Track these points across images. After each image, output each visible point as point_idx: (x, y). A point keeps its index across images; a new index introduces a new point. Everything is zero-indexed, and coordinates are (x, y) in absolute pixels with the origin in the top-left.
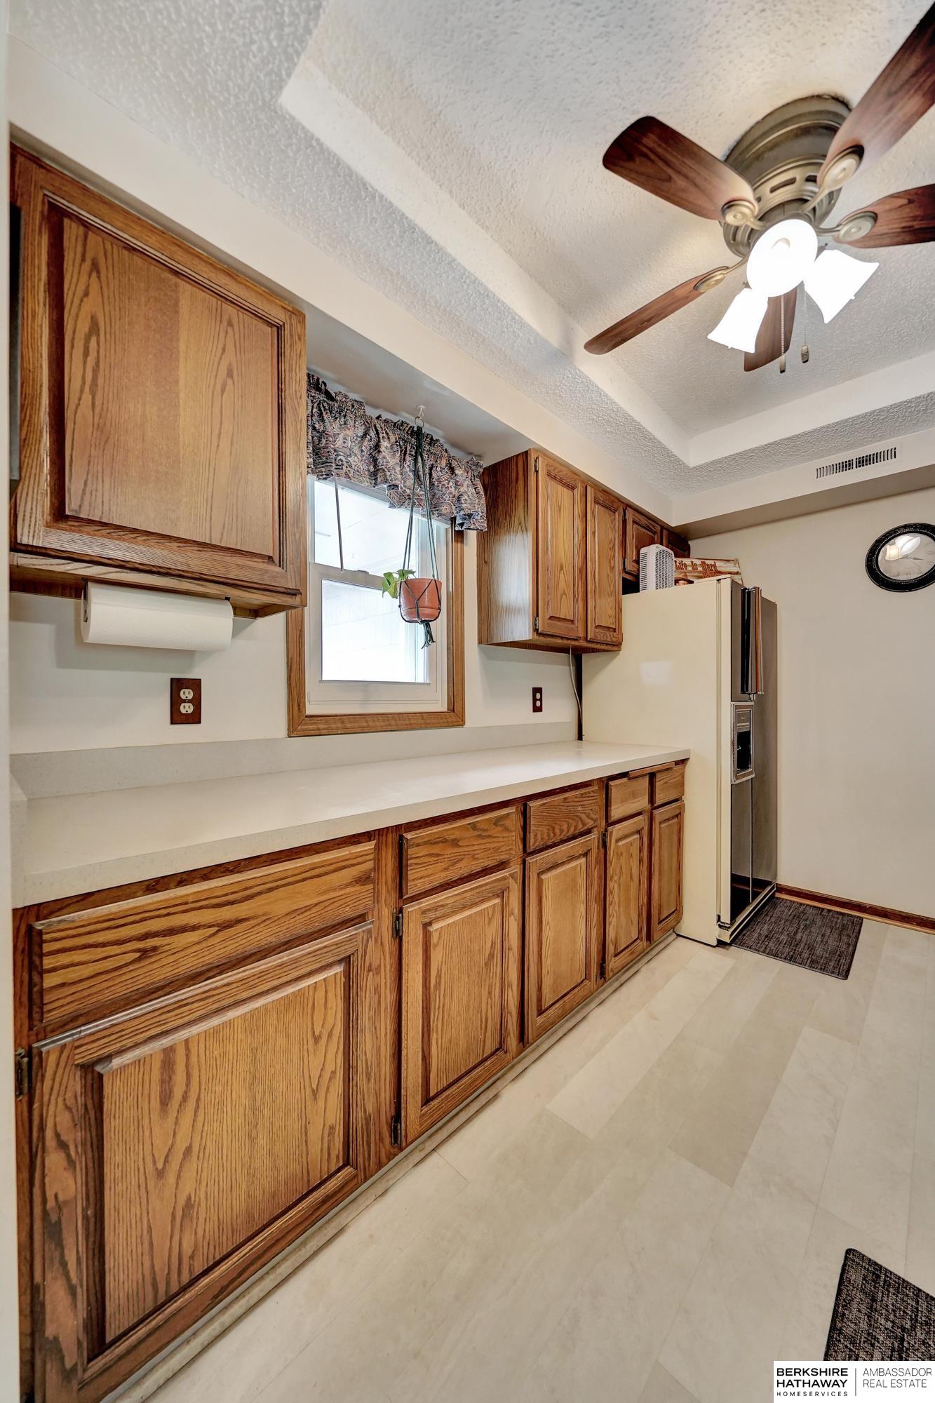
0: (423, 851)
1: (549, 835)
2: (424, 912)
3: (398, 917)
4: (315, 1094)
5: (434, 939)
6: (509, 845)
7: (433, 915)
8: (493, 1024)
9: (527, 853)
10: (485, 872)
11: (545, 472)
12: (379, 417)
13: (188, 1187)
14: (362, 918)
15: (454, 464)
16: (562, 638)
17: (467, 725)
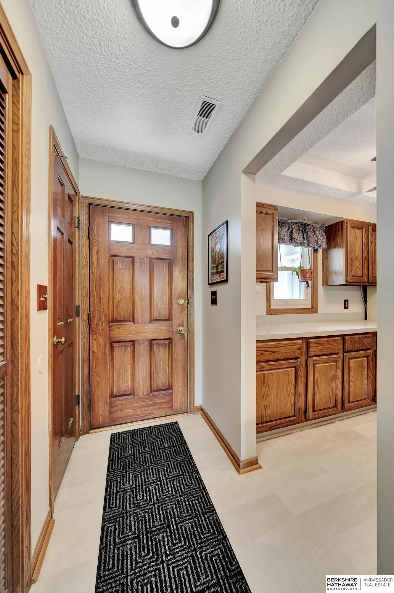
0: (313, 345)
1: (352, 348)
2: (314, 361)
3: (307, 361)
4: (289, 395)
5: (316, 369)
6: (339, 347)
7: (316, 362)
8: (333, 398)
9: (344, 352)
10: (331, 354)
11: (350, 226)
12: (291, 222)
13: (266, 403)
14: (298, 358)
15: (315, 229)
16: (357, 283)
17: (319, 313)
